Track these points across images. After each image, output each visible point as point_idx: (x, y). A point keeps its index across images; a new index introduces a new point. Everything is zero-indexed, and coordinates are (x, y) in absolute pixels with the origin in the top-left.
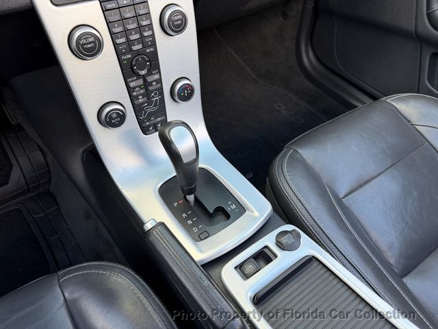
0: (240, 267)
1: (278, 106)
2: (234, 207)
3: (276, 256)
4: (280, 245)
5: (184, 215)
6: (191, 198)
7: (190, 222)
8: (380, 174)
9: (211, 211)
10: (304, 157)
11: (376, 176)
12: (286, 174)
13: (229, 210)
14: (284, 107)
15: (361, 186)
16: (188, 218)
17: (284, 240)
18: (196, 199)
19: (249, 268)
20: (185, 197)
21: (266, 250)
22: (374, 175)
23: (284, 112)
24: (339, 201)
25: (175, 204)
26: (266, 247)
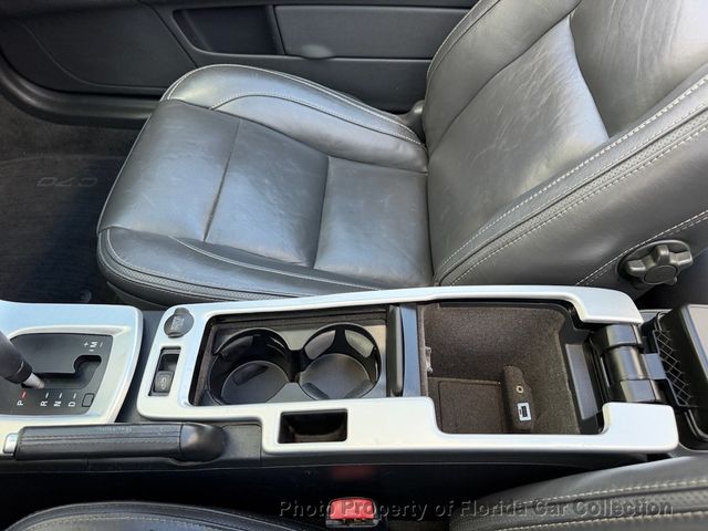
0: (154, 390)
1: (45, 182)
2: (94, 344)
3: (179, 348)
4: (174, 335)
5: (43, 404)
6: (33, 380)
7: (57, 404)
8: (221, 187)
9: (73, 371)
10: (128, 228)
11: (220, 192)
12: (124, 262)
13: (91, 352)
14: (55, 179)
15: (213, 213)
16: (51, 402)
17: (174, 327)
18: (40, 376)
19: (163, 382)
20: (24, 386)
21: (165, 352)
22: (216, 193)
23: (60, 185)
24: (204, 245)
25: (20, 403)
26: (163, 349)
